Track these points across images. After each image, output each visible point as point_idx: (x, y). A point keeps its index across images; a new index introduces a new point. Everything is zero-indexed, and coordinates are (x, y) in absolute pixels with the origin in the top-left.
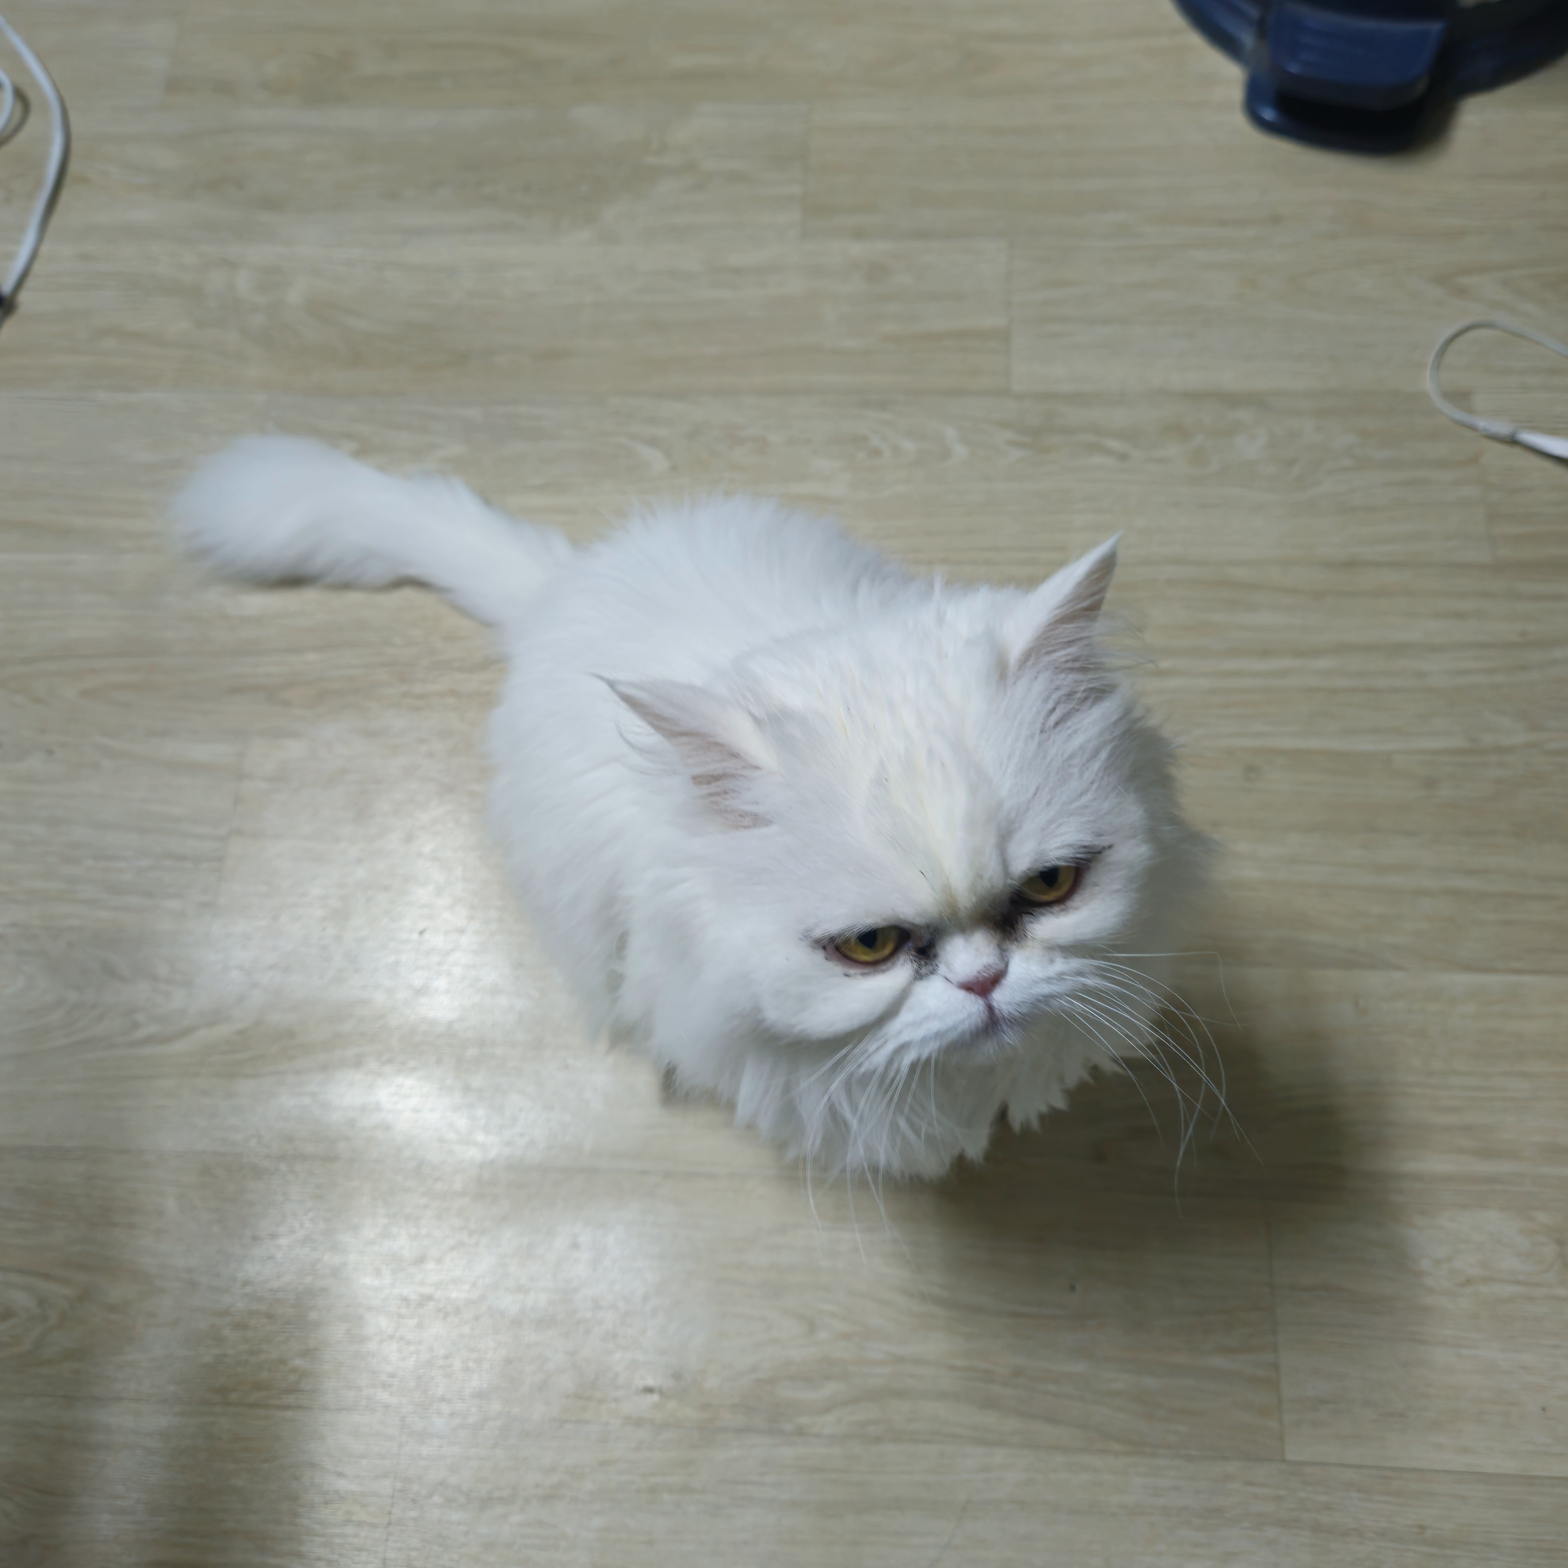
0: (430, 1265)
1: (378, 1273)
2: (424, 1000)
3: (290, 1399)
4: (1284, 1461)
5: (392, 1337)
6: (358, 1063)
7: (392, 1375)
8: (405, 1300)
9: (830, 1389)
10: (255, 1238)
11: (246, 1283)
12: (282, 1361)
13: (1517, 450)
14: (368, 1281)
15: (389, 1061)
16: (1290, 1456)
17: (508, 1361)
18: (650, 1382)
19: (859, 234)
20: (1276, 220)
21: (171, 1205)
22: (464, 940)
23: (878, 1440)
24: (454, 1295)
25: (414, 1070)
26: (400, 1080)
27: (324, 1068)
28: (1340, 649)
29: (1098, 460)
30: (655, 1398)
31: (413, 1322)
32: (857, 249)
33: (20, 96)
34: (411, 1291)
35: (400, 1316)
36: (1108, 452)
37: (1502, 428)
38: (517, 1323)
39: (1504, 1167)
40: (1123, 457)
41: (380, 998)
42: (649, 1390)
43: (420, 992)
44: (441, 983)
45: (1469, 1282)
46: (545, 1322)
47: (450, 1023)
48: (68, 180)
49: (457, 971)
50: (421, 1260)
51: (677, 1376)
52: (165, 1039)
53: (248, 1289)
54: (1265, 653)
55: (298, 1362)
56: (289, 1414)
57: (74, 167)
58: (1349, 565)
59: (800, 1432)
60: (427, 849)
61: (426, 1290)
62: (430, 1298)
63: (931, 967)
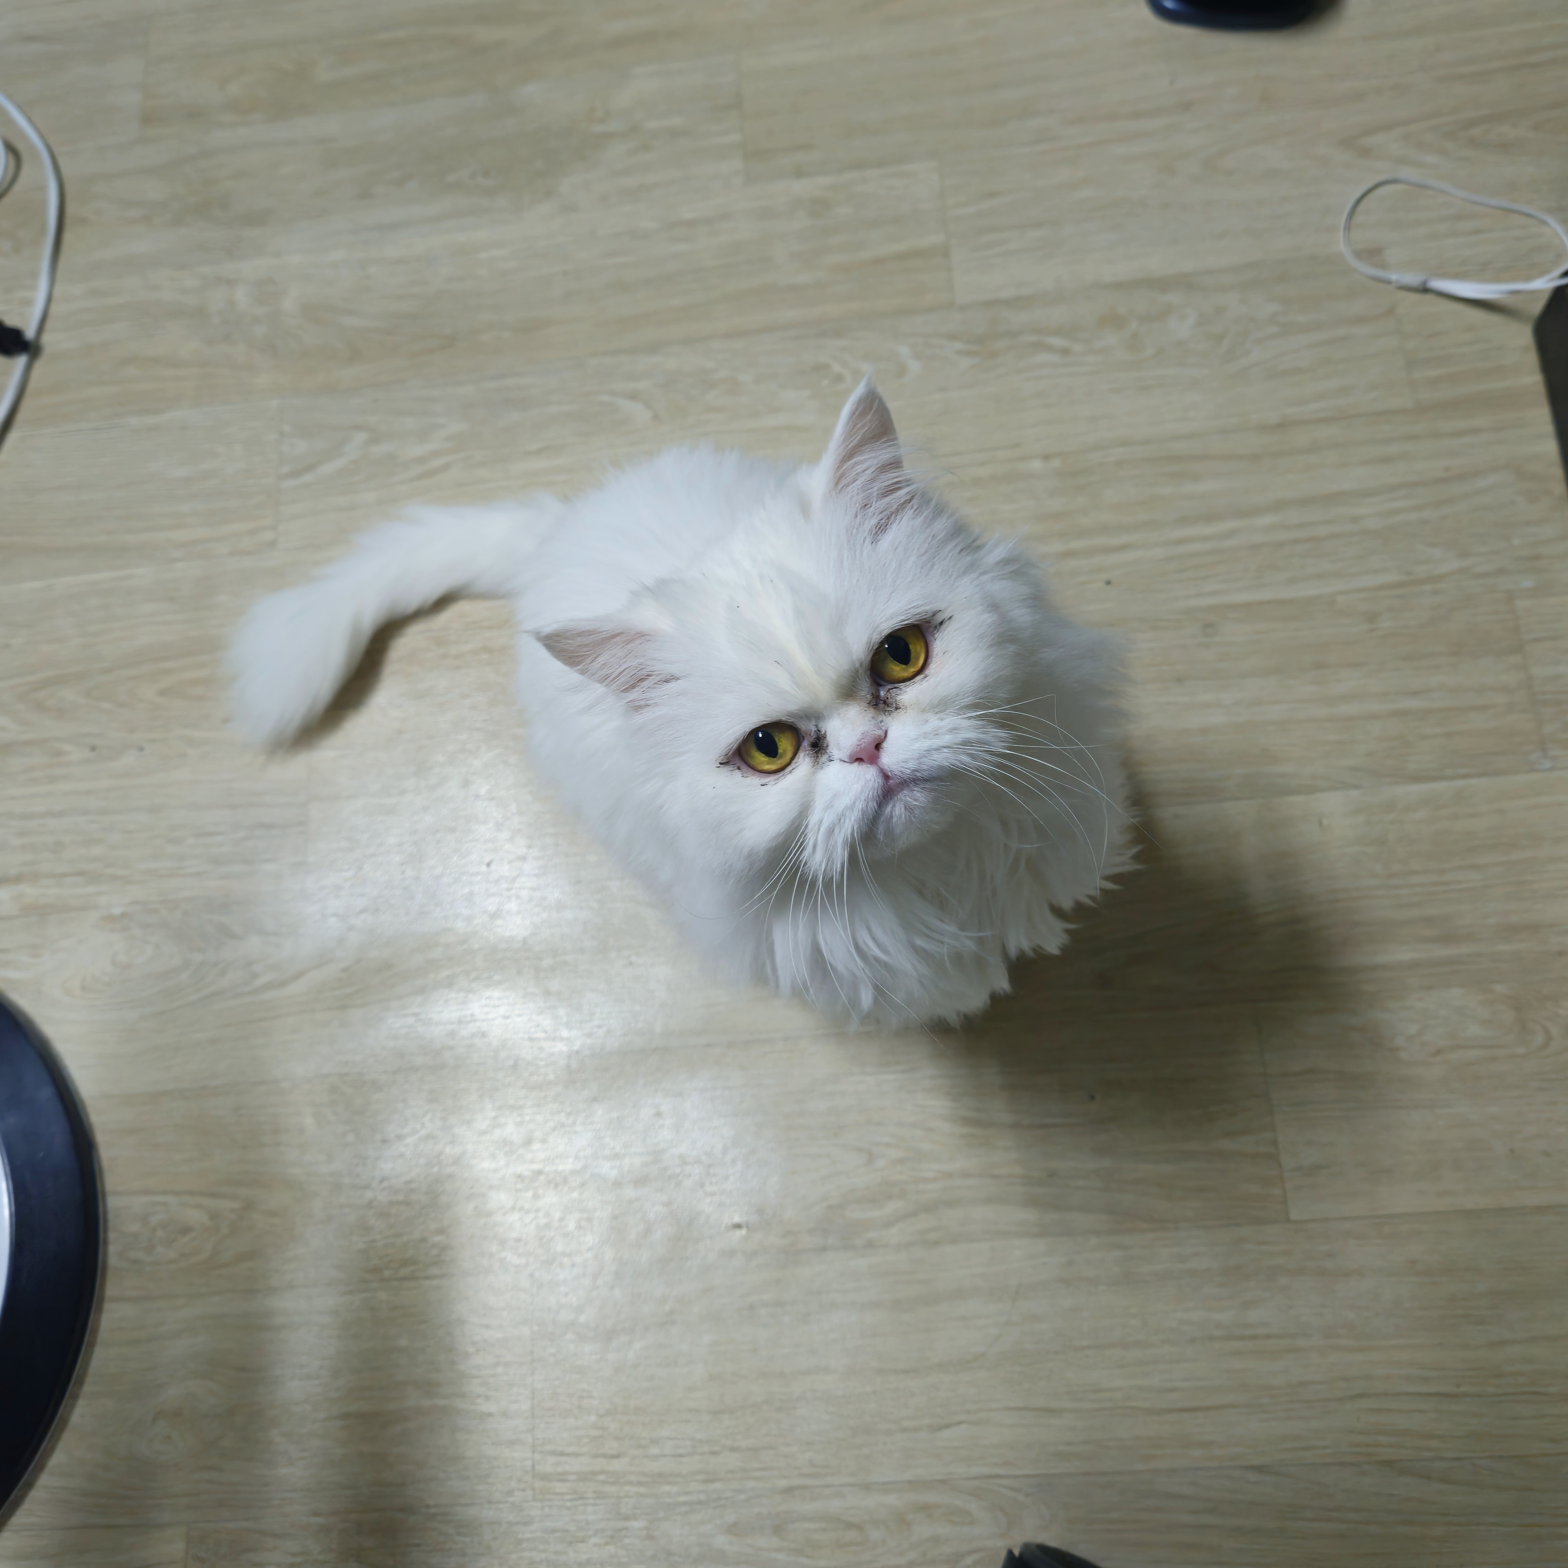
0: (536, 1146)
1: (493, 1156)
2: (500, 922)
3: (434, 1271)
4: (1289, 1221)
5: (513, 1209)
6: (449, 983)
7: (518, 1240)
8: (520, 1177)
9: (892, 1207)
10: (384, 1141)
11: (383, 1179)
12: (424, 1240)
14: (486, 1164)
15: (477, 978)
16: (1294, 1216)
17: (615, 1217)
18: (737, 1219)
19: (800, 173)
20: (1187, 106)
21: (309, 1121)
22: (527, 867)
23: (937, 1243)
24: (561, 1168)
25: (500, 983)
26: (488, 993)
27: (422, 991)
28: (1279, 506)
29: (1043, 357)
30: (744, 1232)
31: (530, 1194)
32: (800, 187)
33: (11, 149)
34: (523, 1169)
35: (518, 1191)
36: (1050, 349)
37: (1412, 278)
38: (618, 1184)
39: (1464, 949)
40: (1065, 352)
41: (460, 925)
42: (738, 1226)
43: (496, 915)
44: (513, 906)
45: (1439, 1052)
46: (640, 1181)
47: (525, 939)
48: (68, 221)
49: (524, 893)
50: (528, 1142)
51: (760, 1211)
52: (283, 984)
53: (385, 1184)
54: (1211, 518)
55: (438, 1239)
56: (435, 1282)
57: (71, 210)
58: (1282, 426)
59: (870, 1245)
60: (483, 791)
61: (536, 1167)
62: (540, 1172)
63: (827, 756)
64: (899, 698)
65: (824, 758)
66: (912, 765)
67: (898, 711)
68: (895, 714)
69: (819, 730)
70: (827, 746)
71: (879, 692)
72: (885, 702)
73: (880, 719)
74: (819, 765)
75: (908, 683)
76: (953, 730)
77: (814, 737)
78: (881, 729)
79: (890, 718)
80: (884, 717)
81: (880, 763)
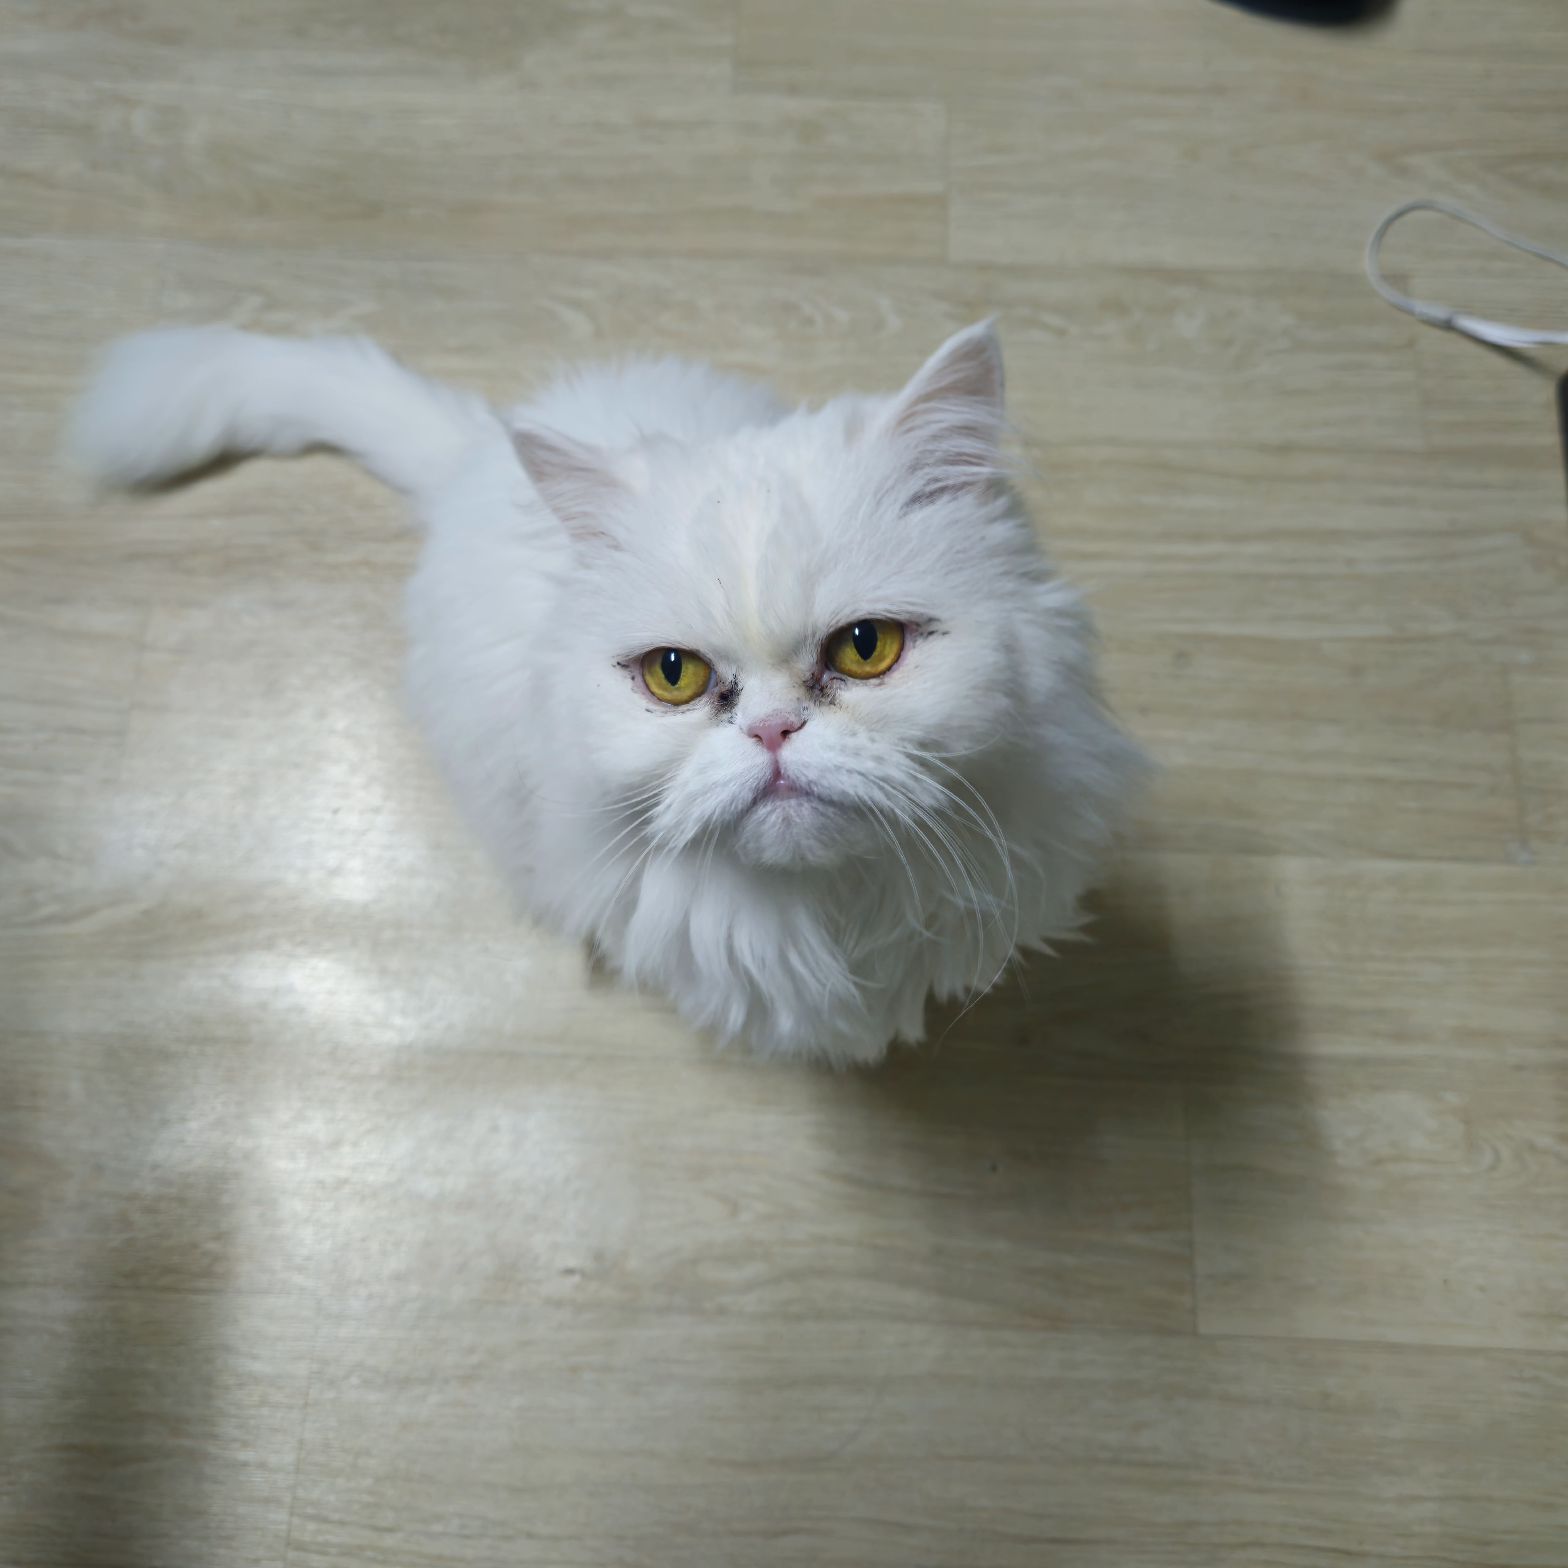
0: (346, 1149)
2: (338, 881)
3: (203, 1283)
4: (1196, 1334)
5: (307, 1221)
7: (308, 1258)
8: (321, 1183)
9: (753, 1270)
10: (164, 1122)
11: (155, 1167)
12: (194, 1245)
13: (1452, 336)
14: (282, 1164)
15: (303, 943)
16: (1202, 1330)
17: (427, 1244)
18: (572, 1262)
20: (1219, 90)
21: (76, 1088)
22: (380, 820)
23: (800, 1318)
29: (1036, 335)
30: (576, 1279)
31: (329, 1205)
32: (791, 106)
34: (327, 1175)
35: (316, 1199)
36: (1045, 327)
37: (1439, 312)
38: (435, 1206)
40: (1061, 333)
41: (292, 878)
42: (570, 1272)
43: (335, 872)
44: (356, 864)
46: (465, 1205)
49: (373, 851)
50: (336, 1144)
51: (599, 1257)
52: (67, 919)
53: (157, 1173)
54: (1198, 537)
56: (202, 1298)
58: (1284, 449)
59: (722, 1311)
60: (341, 725)
63: (730, 715)
64: (839, 692)
65: (725, 716)
66: (812, 775)
67: (832, 706)
68: (824, 709)
69: (736, 683)
70: (735, 705)
71: (822, 676)
72: (822, 690)
73: (805, 705)
74: (716, 721)
75: (858, 681)
76: (879, 759)
77: (727, 688)
78: (800, 716)
79: (817, 710)
80: (812, 705)
81: (779, 752)
